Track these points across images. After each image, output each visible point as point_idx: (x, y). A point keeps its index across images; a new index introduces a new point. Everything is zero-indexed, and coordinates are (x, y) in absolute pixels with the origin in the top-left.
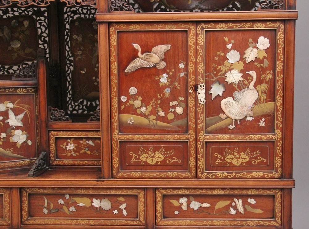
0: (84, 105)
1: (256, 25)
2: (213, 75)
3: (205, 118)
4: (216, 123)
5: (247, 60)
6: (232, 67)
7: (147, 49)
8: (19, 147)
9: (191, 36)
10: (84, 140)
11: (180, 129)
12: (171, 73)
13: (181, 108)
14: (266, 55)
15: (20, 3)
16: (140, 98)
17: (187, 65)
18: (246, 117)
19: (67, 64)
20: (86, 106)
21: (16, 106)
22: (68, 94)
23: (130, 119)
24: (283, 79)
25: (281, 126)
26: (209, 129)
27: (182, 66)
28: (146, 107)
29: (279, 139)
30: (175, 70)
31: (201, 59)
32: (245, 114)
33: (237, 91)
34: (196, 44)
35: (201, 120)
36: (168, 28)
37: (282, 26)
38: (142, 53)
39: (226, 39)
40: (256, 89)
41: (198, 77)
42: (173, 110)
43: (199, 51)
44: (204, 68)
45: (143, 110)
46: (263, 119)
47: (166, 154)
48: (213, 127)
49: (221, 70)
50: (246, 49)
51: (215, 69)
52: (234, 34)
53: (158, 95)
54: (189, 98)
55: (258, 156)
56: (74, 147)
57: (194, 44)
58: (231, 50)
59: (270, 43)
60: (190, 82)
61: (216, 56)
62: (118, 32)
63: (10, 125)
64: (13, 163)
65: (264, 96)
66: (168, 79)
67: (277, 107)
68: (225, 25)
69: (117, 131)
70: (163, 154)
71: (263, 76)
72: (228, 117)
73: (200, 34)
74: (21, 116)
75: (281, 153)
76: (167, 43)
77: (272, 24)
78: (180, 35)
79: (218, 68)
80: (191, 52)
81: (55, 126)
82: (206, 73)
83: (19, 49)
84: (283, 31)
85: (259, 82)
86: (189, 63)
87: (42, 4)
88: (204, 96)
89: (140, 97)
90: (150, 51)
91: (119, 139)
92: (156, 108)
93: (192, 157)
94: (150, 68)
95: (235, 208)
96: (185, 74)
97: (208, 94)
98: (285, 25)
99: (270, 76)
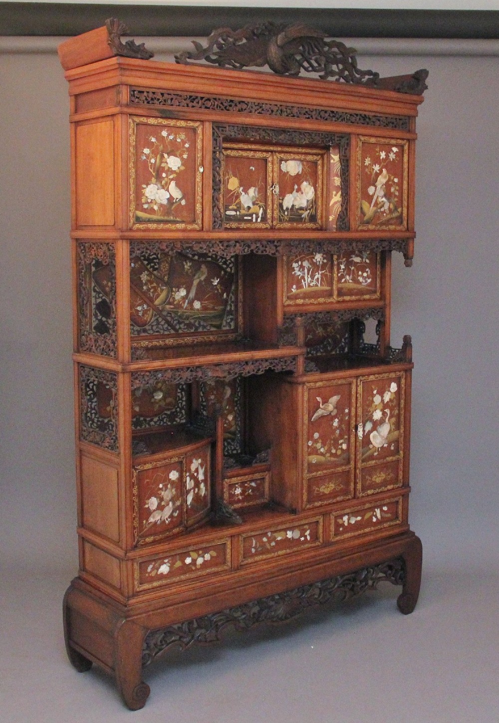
1: (391, 375)
2: (366, 416)
3: (361, 449)
4: (367, 453)
5: (385, 401)
6: (376, 408)
7: (325, 401)
9: (354, 387)
10: (248, 482)
11: (345, 462)
12: (340, 418)
13: (346, 444)
14: (395, 396)
16: (320, 441)
17: (350, 411)
18: (384, 445)
21: (201, 461)
23: (314, 459)
24: (405, 412)
25: (403, 448)
26: (363, 457)
27: (347, 411)
28: (324, 447)
29: (402, 458)
30: (343, 415)
31: (359, 405)
32: (383, 442)
35: (359, 452)
37: (404, 374)
38: (322, 405)
39: (374, 387)
41: (358, 419)
42: (340, 447)
43: (359, 398)
44: (361, 411)
45: (322, 450)
46: (393, 444)
47: (336, 483)
48: (366, 455)
49: (371, 410)
50: (384, 393)
51: (367, 410)
52: (378, 382)
53: (332, 436)
54: (352, 436)
55: (390, 473)
56: (240, 491)
57: (355, 393)
58: (376, 394)
59: (397, 387)
60: (353, 423)
61: (368, 400)
62: (308, 389)
63: (199, 480)
65: (393, 427)
66: (338, 422)
67: (401, 434)
68: (373, 377)
69: (306, 471)
70: (334, 484)
71: (393, 412)
73: (359, 385)
74: (203, 470)
75: (403, 468)
77: (399, 374)
78: (347, 386)
79: (369, 410)
80: (354, 399)
81: (228, 474)
82: (362, 414)
84: (405, 377)
85: (391, 416)
86: (352, 409)
88: (362, 433)
91: (307, 477)
92: (331, 446)
93: (352, 481)
95: (376, 517)
96: (349, 417)
97: (364, 431)
98: (406, 373)
99: (397, 412)
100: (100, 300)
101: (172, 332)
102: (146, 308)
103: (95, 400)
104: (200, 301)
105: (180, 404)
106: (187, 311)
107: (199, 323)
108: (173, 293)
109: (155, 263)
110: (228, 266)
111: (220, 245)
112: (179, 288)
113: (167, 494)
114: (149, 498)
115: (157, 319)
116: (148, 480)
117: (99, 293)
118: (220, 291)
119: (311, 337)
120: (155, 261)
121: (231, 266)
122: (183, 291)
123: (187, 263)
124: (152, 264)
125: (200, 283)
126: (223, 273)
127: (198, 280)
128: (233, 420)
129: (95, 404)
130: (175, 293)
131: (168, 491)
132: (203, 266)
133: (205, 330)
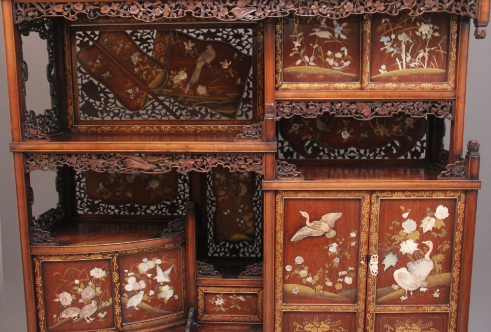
0: (227, 248)
1: (436, 194)
2: (386, 245)
3: (377, 288)
4: (387, 294)
5: (423, 229)
6: (407, 237)
7: (316, 217)
8: (166, 303)
9: (365, 204)
10: (235, 295)
11: (348, 299)
12: (341, 243)
13: (351, 278)
14: (444, 225)
15: (180, 169)
16: (307, 268)
17: (358, 235)
18: (420, 288)
19: (208, 204)
20: (228, 248)
21: (164, 262)
22: (209, 236)
23: (295, 289)
24: (461, 250)
25: (456, 298)
26: (380, 300)
27: (353, 235)
28: (313, 276)
29: (453, 311)
30: (346, 239)
31: (374, 229)
32: (419, 285)
33: (411, 261)
34: (370, 213)
35: (372, 292)
36: (340, 196)
37: (463, 196)
38: (311, 221)
39: (402, 208)
40: (432, 259)
41: (371, 248)
42: (341, 280)
43: (373, 221)
44: (377, 238)
45: (309, 279)
46: (438, 290)
47: (332, 324)
48: (385, 297)
49: (396, 239)
50: (423, 218)
51: (389, 239)
52: (411, 203)
53: (326, 264)
54: (360, 269)
55: (431, 327)
56: (223, 302)
57: (367, 213)
58: (407, 219)
59: (449, 212)
60: (362, 253)
61: (391, 225)
62: (285, 199)
63: (158, 282)
64: (161, 320)
65: (440, 267)
66: (337, 248)
67: (453, 278)
68: (401, 194)
69: (281, 302)
70: (329, 325)
71: (440, 246)
72: (401, 288)
73: (375, 203)
74: (168, 271)
75: (455, 325)
76: (338, 211)
77: (452, 194)
78: (353, 204)
79: (392, 238)
80: (364, 221)
81: (203, 282)
82: (379, 243)
83: (157, 189)
84: (463, 200)
85: (435, 252)
86: (362, 233)
87: (203, 169)
88: (377, 268)
89: (306, 266)
90: (319, 219)
91: (282, 310)
92: (324, 277)
93: (360, 327)
94: (318, 237)
96: (356, 244)
97: (381, 265)
98: (466, 195)
99: (447, 247)
100: (85, 81)
101: (172, 117)
102: (138, 91)
103: (84, 180)
104: (205, 86)
105: (182, 196)
106: (188, 96)
107: (206, 111)
108: (171, 76)
109: (149, 43)
110: (244, 48)
111: (140, 6)
112: (178, 70)
113: (88, 292)
114: (60, 292)
115: (152, 103)
116: (57, 273)
117: (85, 74)
118: (232, 75)
119: (366, 136)
120: (149, 41)
121: (247, 47)
122: (183, 75)
123: (188, 44)
124: (145, 45)
125: (205, 67)
126: (236, 55)
127: (202, 63)
128: (250, 220)
129: (85, 184)
130: (174, 76)
131: (88, 288)
132: (209, 47)
133: (214, 118)
